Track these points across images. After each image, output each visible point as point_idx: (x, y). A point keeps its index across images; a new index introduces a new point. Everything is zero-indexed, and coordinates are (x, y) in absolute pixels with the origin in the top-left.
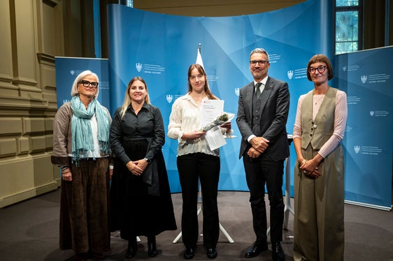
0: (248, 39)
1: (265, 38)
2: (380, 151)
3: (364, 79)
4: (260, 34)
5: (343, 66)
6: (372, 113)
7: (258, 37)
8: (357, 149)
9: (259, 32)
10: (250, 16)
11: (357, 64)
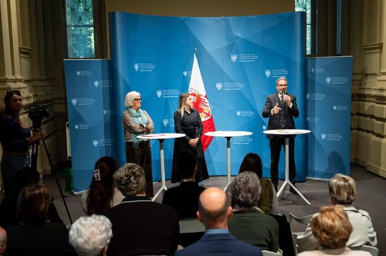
0: (228, 39)
1: (244, 40)
2: (341, 137)
3: (328, 80)
4: (239, 35)
5: (312, 68)
6: (335, 108)
7: (237, 37)
8: (324, 136)
9: (238, 33)
10: (229, 18)
11: (323, 67)
